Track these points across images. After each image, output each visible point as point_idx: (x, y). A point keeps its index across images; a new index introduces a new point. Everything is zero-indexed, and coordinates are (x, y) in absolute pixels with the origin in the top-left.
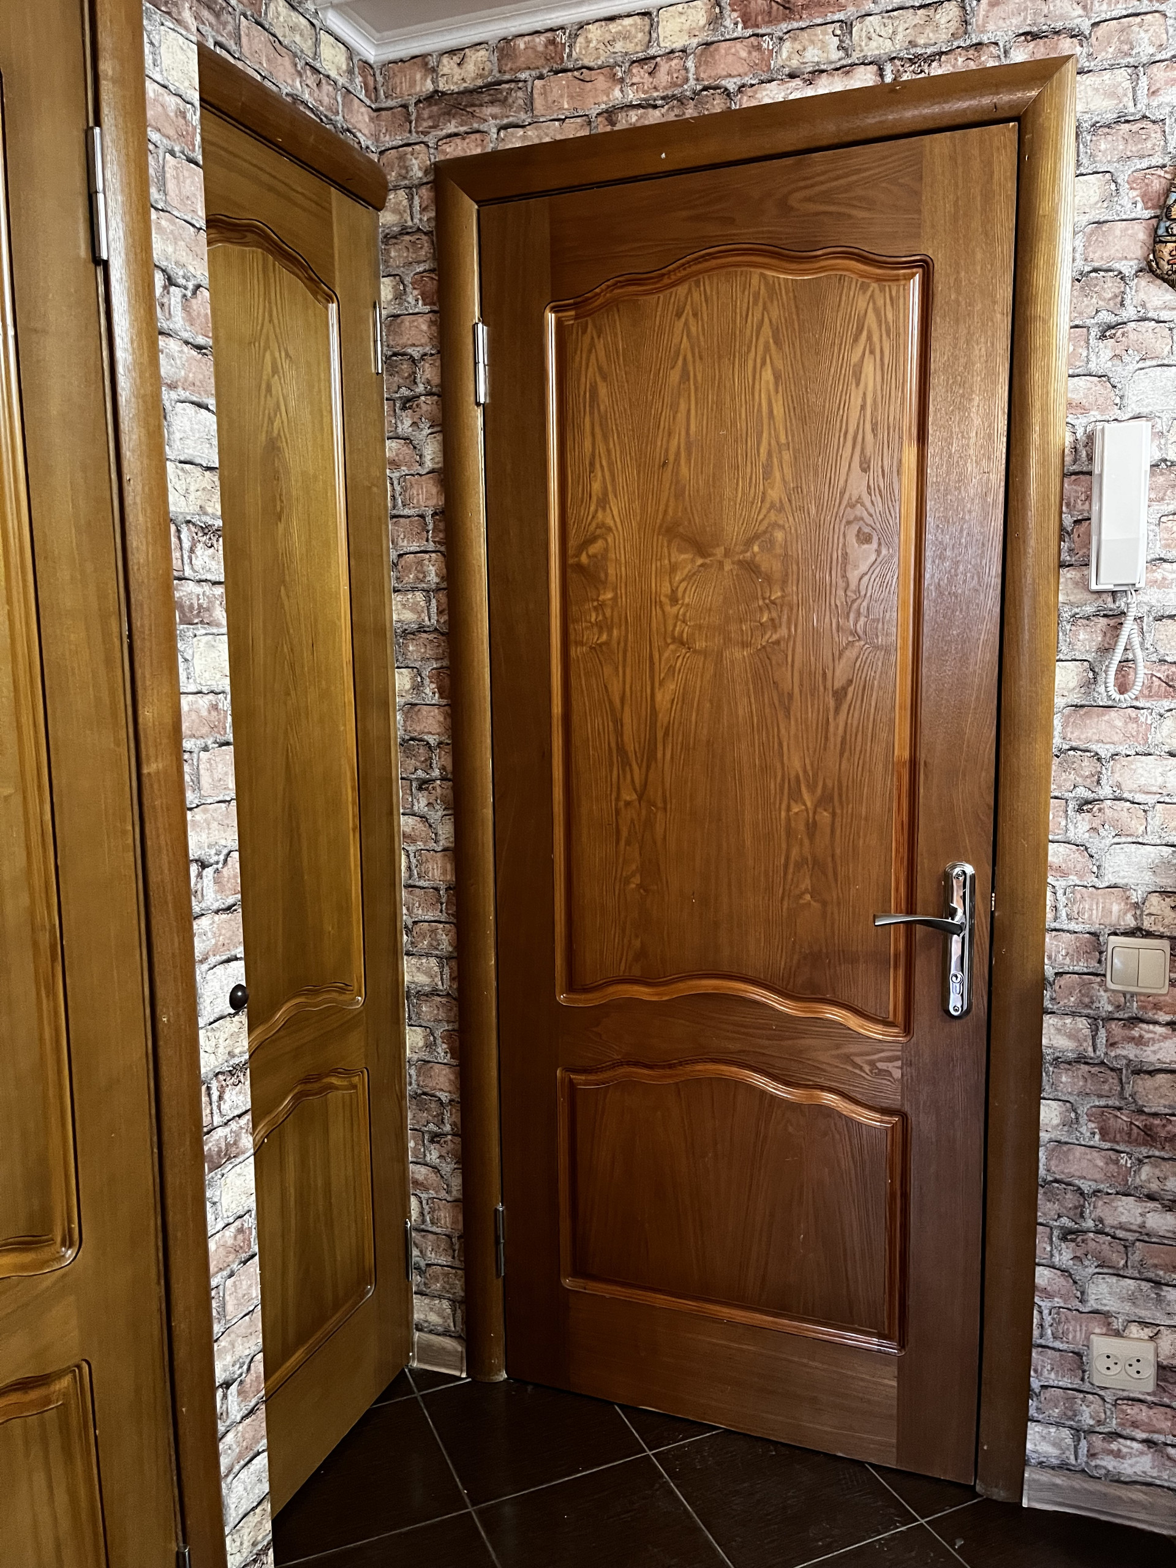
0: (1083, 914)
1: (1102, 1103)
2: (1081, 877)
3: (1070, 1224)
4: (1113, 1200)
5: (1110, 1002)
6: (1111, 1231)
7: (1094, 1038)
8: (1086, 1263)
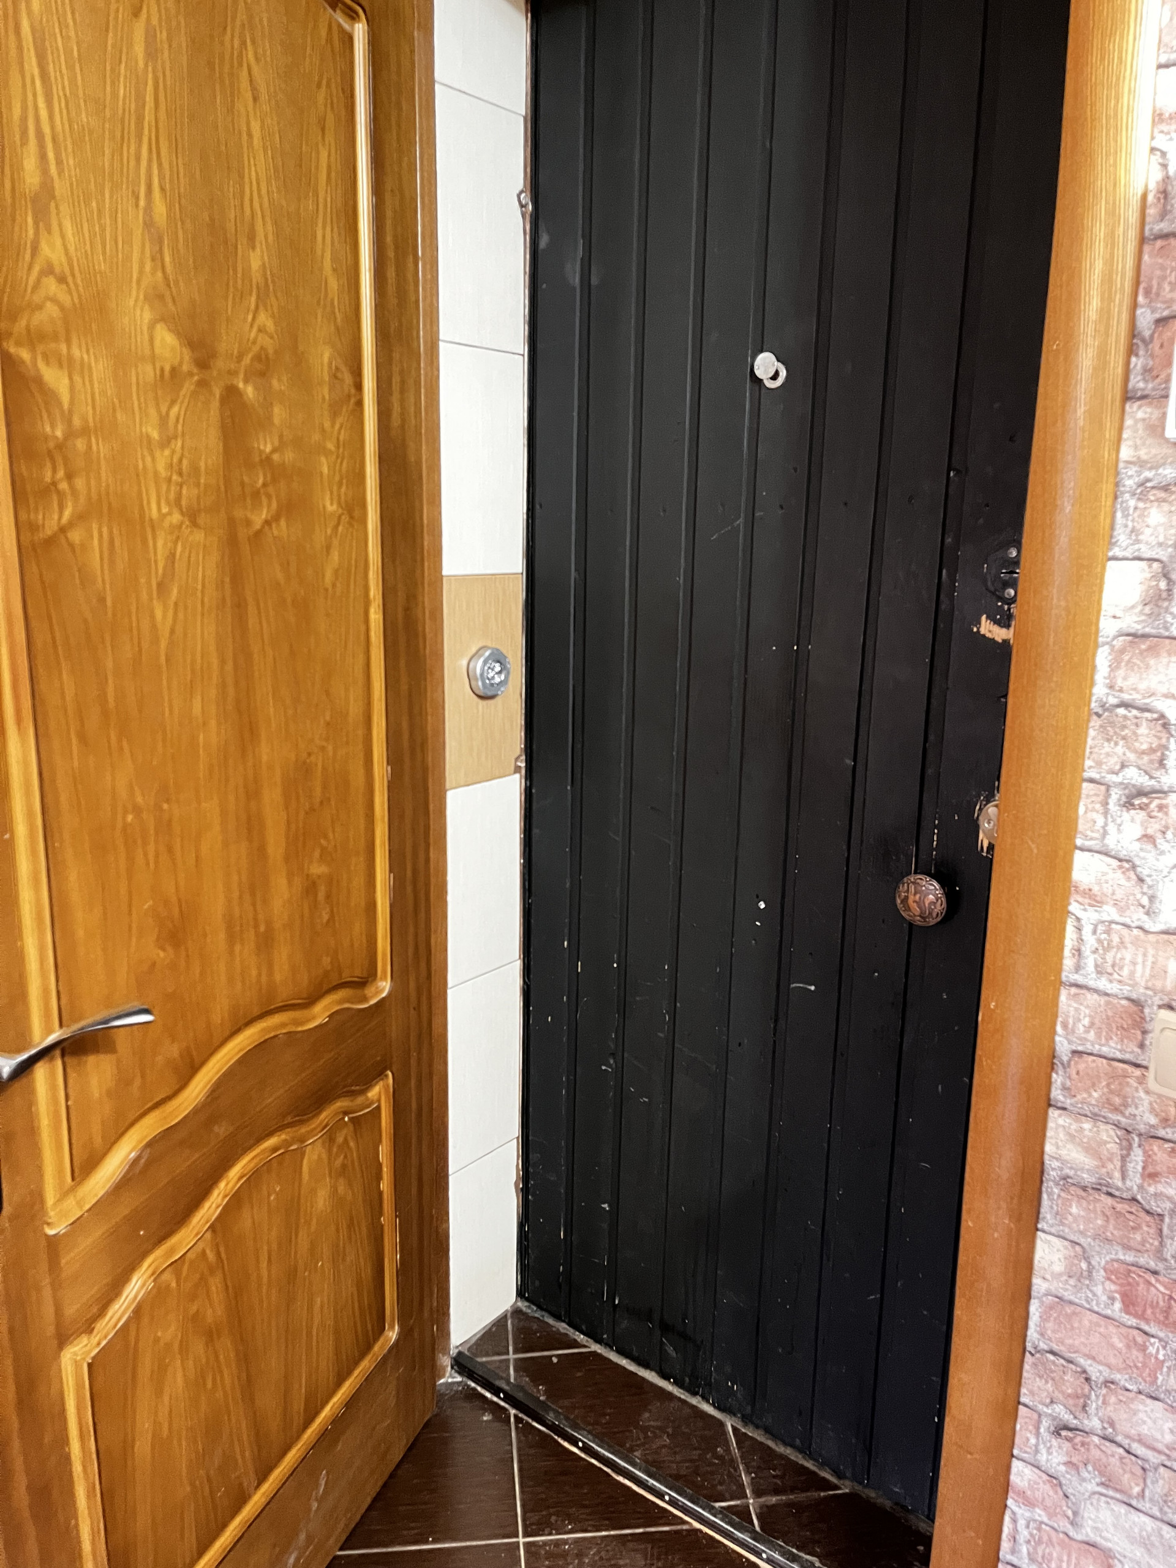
0: (1121, 968)
1: (1130, 1258)
2: (1122, 910)
3: (1067, 1418)
4: (1132, 1400)
5: (1152, 1110)
6: (1125, 1442)
7: (1124, 1159)
8: (1085, 1475)
